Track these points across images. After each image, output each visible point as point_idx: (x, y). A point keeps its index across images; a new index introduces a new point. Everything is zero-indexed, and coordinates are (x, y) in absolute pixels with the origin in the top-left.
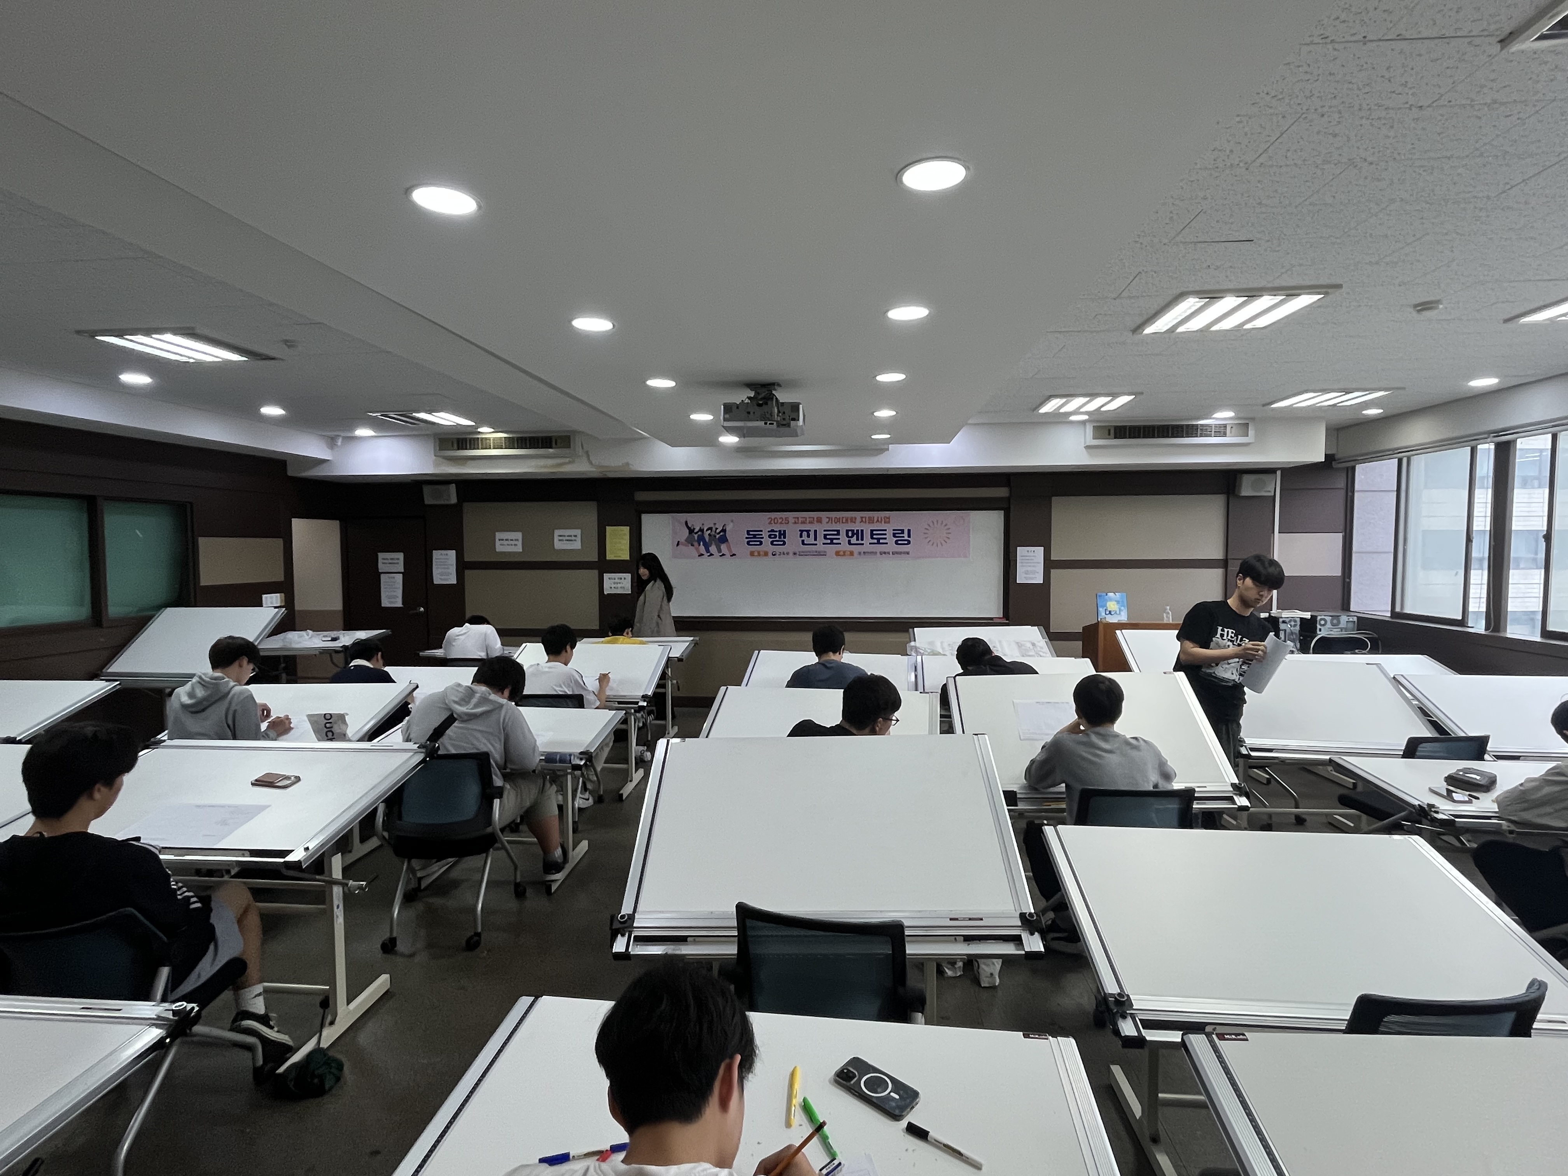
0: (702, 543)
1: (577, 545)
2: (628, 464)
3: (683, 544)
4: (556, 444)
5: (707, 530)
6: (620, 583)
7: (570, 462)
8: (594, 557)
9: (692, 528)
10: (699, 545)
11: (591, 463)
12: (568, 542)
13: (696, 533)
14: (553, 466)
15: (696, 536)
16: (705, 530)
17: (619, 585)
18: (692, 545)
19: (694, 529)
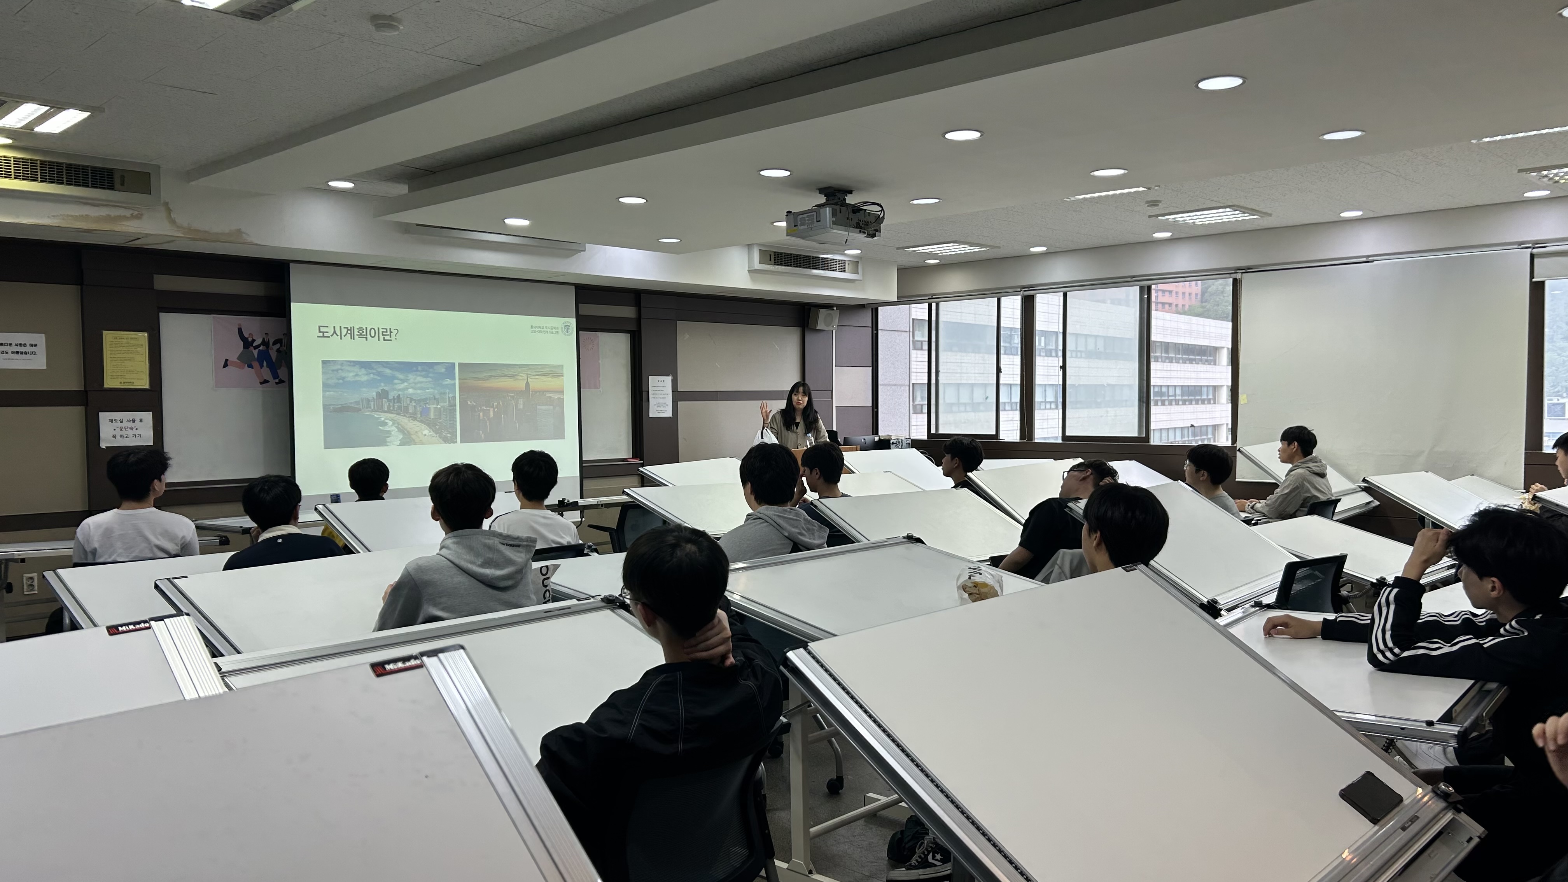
0: (265, 363)
1: (39, 362)
2: (239, 232)
3: (234, 364)
4: (122, 184)
5: (274, 343)
6: (132, 428)
7: (133, 217)
8: (72, 383)
9: (250, 339)
10: (262, 366)
11: (173, 222)
12: (16, 356)
13: (256, 348)
14: (98, 219)
15: (256, 352)
16: (271, 343)
17: (130, 433)
18: (250, 366)
19: (254, 341)
